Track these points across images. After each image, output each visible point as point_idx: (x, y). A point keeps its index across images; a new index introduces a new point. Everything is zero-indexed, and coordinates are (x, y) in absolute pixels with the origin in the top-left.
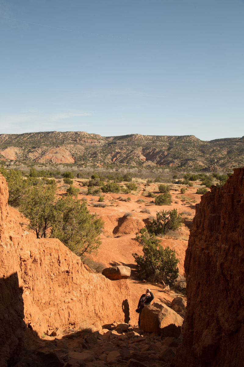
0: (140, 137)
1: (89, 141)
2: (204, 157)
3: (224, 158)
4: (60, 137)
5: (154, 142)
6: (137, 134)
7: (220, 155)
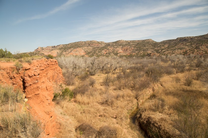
0: (123, 41)
1: (97, 44)
2: (154, 49)
3: (165, 49)
4: (83, 43)
5: (129, 43)
6: (122, 40)
7: (163, 48)
